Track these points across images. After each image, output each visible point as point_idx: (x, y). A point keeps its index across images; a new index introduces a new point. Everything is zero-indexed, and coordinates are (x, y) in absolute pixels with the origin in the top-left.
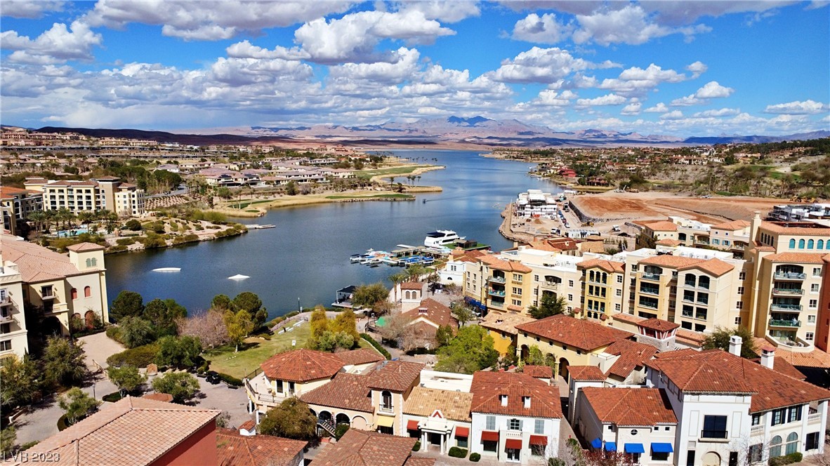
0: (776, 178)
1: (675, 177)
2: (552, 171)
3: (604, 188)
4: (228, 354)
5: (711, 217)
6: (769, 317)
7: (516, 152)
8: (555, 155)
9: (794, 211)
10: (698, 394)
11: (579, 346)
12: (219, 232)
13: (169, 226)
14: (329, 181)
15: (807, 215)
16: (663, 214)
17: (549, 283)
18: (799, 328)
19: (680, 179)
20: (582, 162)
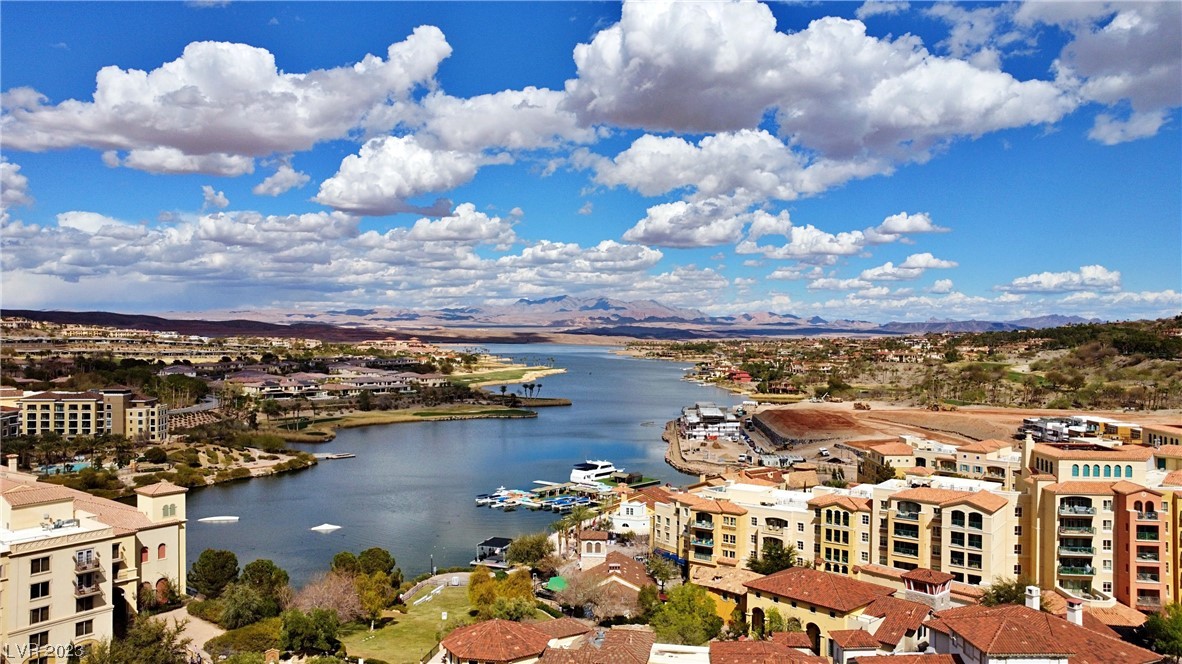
0: (1015, 380)
1: (884, 380)
2: (718, 374)
3: (792, 396)
4: (361, 633)
5: (943, 434)
6: (1057, 563)
7: (660, 347)
8: (714, 350)
9: (1050, 426)
10: (1005, 658)
11: (832, 606)
12: (279, 464)
13: (205, 456)
14: (415, 391)
15: (1066, 430)
16: (882, 431)
17: (771, 527)
18: (1094, 577)
19: (891, 383)
20: (755, 360)
